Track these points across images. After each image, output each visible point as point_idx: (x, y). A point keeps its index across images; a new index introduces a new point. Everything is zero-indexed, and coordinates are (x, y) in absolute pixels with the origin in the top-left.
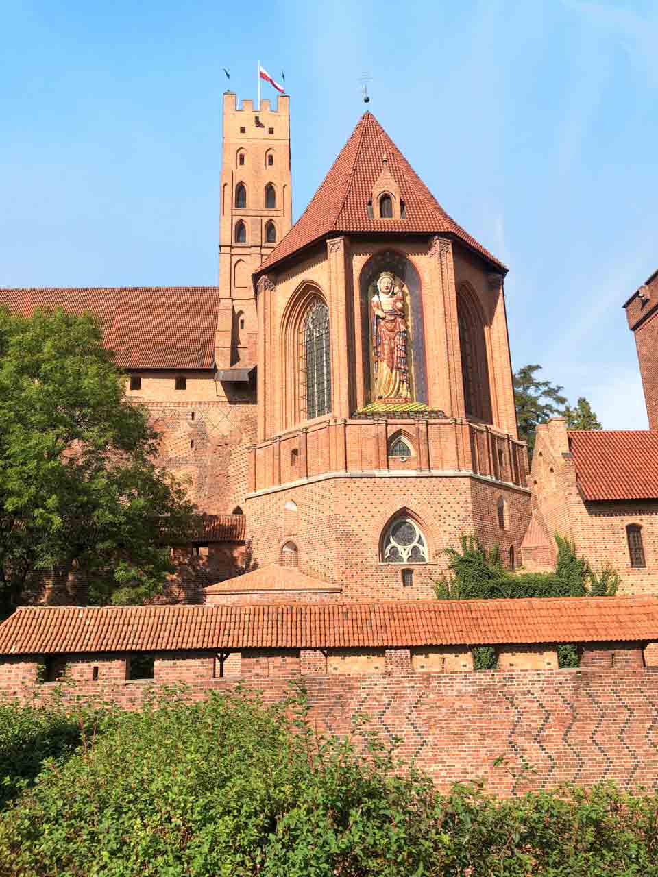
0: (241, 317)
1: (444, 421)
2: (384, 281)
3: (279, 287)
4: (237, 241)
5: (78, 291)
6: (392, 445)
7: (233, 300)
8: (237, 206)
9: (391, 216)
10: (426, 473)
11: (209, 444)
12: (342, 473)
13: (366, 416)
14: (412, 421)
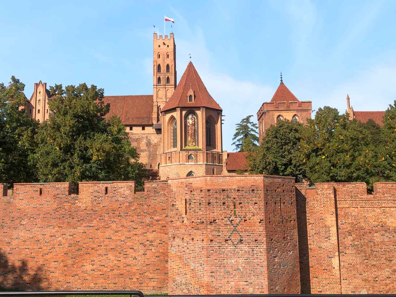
0: (160, 107)
1: (201, 152)
2: (190, 116)
3: (167, 115)
4: (158, 83)
5: (112, 97)
6: (189, 157)
7: (157, 102)
8: (158, 72)
9: (192, 101)
10: (196, 163)
11: (151, 146)
12: (178, 163)
13: (184, 150)
14: (194, 152)
